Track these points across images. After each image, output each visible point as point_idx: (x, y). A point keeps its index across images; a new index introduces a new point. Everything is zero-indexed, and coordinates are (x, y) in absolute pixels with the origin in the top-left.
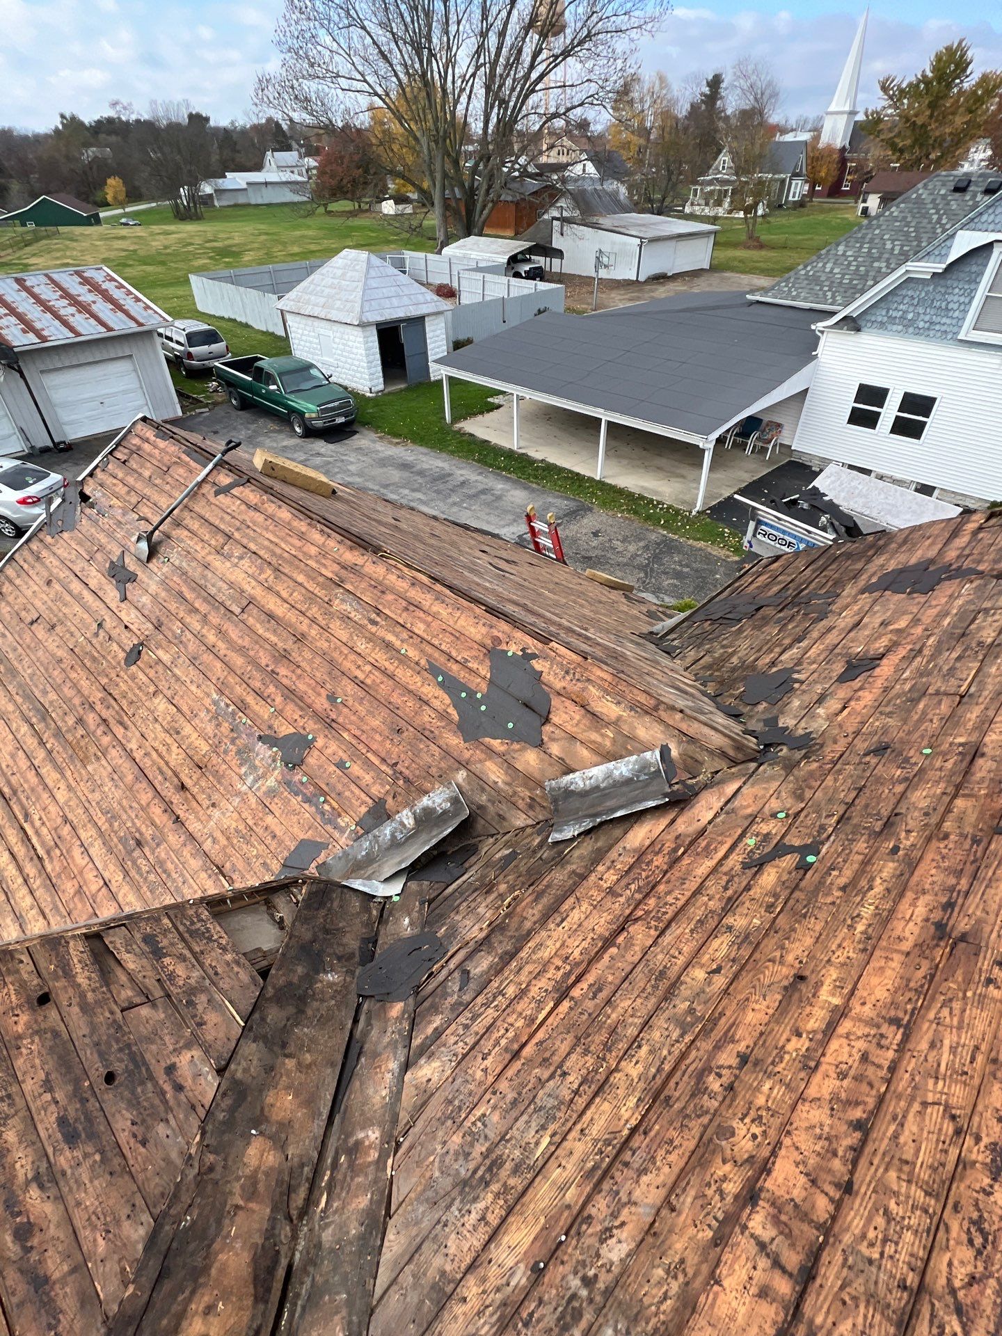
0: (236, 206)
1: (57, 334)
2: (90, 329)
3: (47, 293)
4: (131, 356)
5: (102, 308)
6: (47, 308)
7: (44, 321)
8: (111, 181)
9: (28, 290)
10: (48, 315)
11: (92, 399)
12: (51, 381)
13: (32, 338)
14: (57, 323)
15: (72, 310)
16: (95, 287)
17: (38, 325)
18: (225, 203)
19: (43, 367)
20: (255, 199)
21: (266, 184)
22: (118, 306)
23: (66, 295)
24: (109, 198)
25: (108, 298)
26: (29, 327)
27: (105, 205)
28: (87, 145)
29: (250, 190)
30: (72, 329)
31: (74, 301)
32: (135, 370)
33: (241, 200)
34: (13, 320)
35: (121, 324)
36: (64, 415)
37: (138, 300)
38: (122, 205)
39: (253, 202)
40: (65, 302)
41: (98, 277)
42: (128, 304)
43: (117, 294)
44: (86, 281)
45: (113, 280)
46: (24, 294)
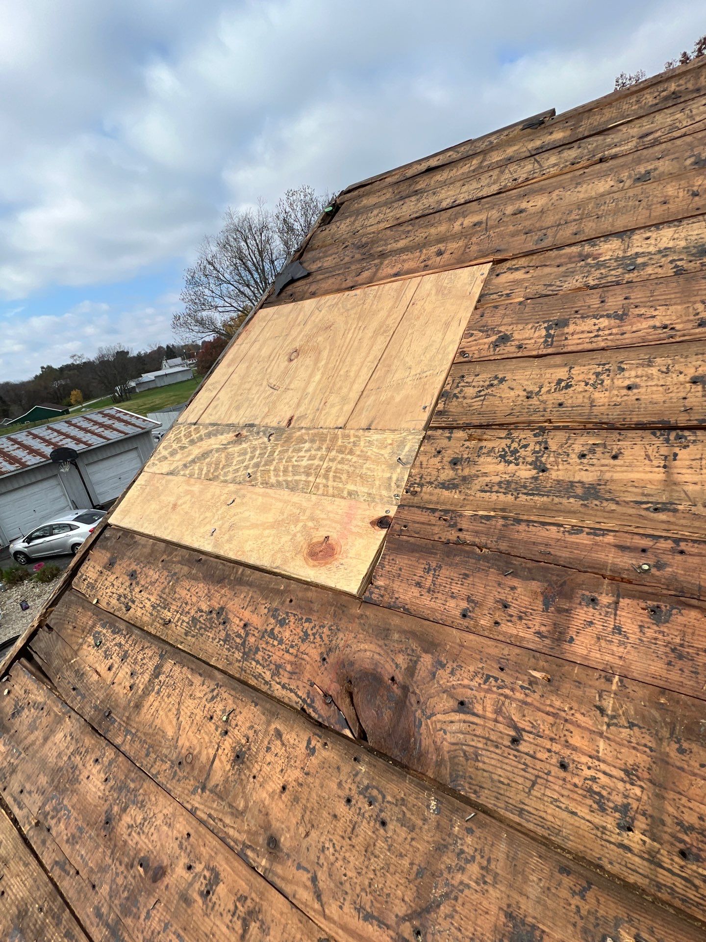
0: (149, 389)
1: (97, 442)
2: (114, 436)
3: (85, 424)
4: (136, 448)
5: (118, 425)
6: (86, 430)
7: (87, 437)
8: (73, 392)
9: (75, 426)
10: (89, 434)
11: (114, 477)
12: (91, 470)
13: (82, 446)
14: (95, 437)
15: (102, 429)
16: (112, 417)
17: (84, 440)
18: (142, 389)
19: (86, 462)
20: (159, 384)
21: (166, 375)
22: (127, 423)
23: (96, 423)
24: (72, 401)
25: (119, 420)
26: (78, 441)
27: (71, 405)
28: (55, 380)
29: (157, 380)
30: (105, 438)
31: (101, 425)
32: (139, 456)
33: (152, 386)
34: (69, 440)
35: (131, 430)
36: (99, 489)
37: (138, 418)
38: (80, 403)
39: (159, 385)
40: (97, 427)
41: (112, 412)
42: (134, 421)
43: (126, 418)
44: (105, 415)
45: (121, 412)
46: (72, 427)
